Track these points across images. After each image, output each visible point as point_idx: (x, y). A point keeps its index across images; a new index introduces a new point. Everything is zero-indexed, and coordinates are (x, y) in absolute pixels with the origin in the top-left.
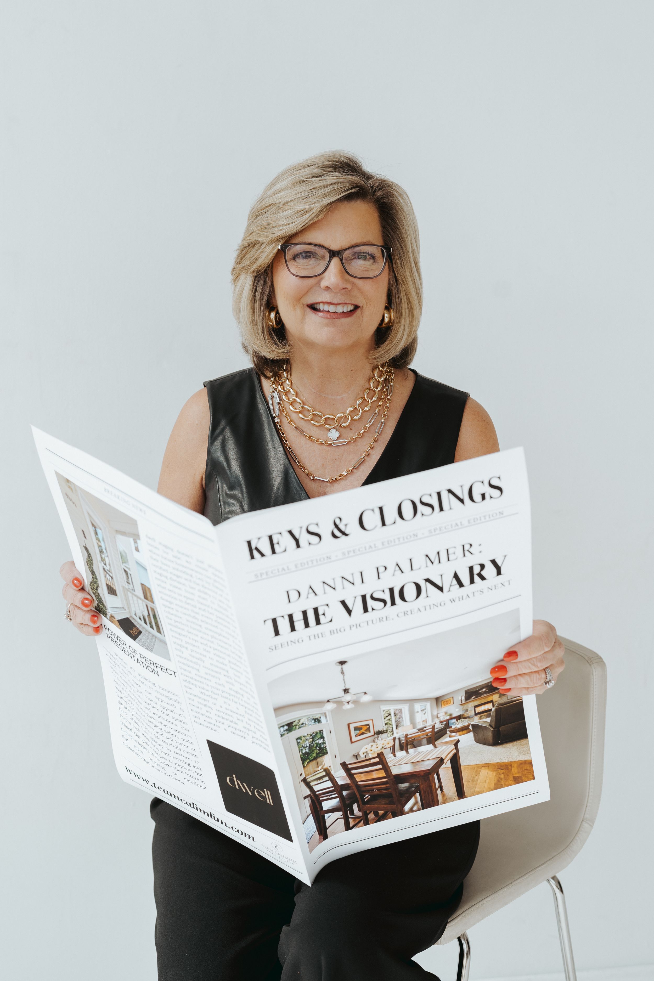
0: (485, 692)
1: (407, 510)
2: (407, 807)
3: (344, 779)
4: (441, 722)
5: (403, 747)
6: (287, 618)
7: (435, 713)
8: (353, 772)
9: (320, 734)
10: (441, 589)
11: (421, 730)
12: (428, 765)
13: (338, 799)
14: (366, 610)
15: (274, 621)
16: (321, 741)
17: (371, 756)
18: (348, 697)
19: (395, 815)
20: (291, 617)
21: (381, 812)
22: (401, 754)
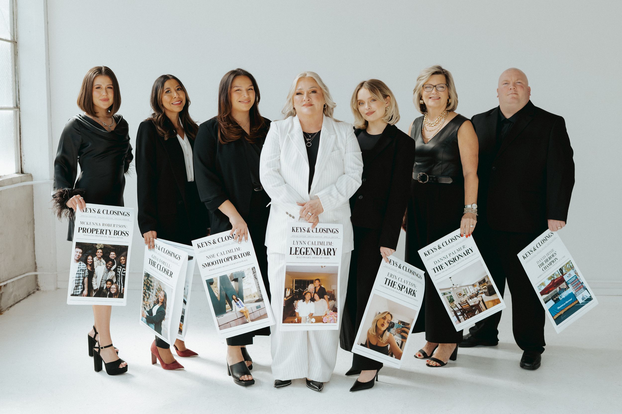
0: (483, 283)
1: (450, 241)
2: (476, 313)
3: (460, 307)
4: (476, 291)
5: (470, 298)
6: (436, 268)
7: (474, 289)
8: (462, 305)
9: (451, 296)
10: (462, 256)
11: (473, 294)
12: (477, 303)
13: (460, 313)
14: (450, 264)
15: (434, 269)
16: (452, 298)
17: (464, 301)
18: (454, 286)
19: (474, 315)
20: (437, 267)
21: (471, 315)
22: (470, 300)
